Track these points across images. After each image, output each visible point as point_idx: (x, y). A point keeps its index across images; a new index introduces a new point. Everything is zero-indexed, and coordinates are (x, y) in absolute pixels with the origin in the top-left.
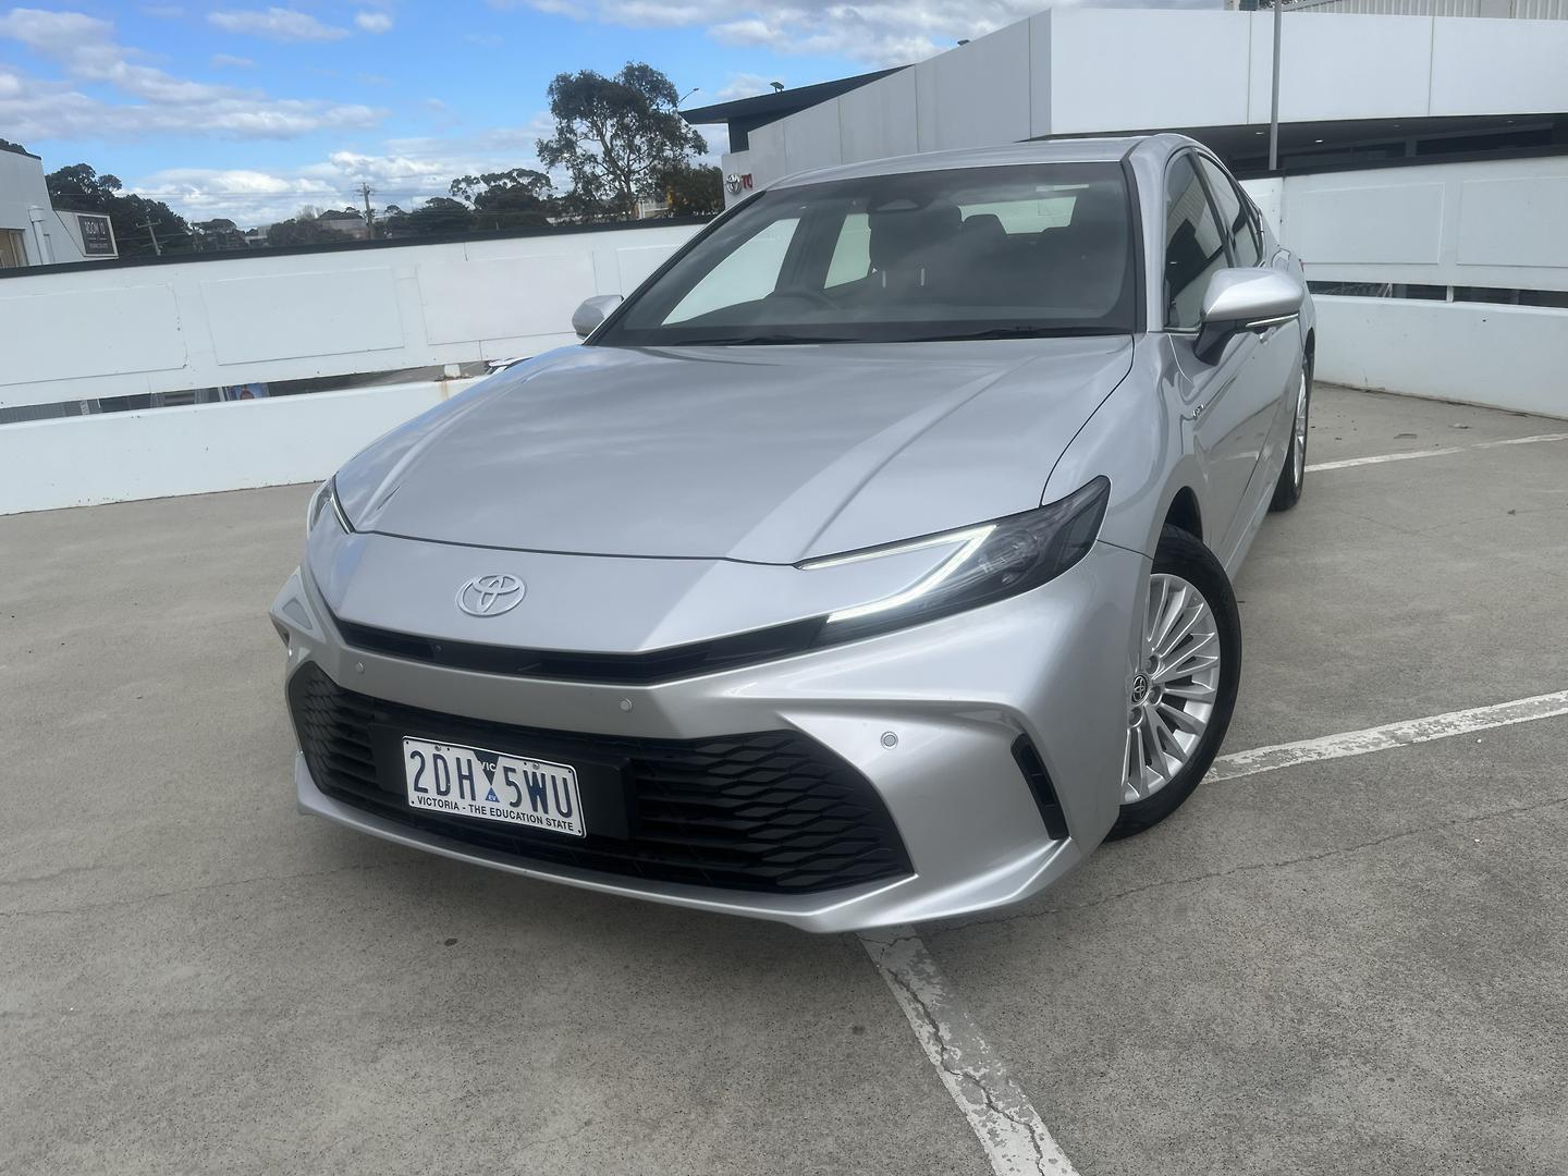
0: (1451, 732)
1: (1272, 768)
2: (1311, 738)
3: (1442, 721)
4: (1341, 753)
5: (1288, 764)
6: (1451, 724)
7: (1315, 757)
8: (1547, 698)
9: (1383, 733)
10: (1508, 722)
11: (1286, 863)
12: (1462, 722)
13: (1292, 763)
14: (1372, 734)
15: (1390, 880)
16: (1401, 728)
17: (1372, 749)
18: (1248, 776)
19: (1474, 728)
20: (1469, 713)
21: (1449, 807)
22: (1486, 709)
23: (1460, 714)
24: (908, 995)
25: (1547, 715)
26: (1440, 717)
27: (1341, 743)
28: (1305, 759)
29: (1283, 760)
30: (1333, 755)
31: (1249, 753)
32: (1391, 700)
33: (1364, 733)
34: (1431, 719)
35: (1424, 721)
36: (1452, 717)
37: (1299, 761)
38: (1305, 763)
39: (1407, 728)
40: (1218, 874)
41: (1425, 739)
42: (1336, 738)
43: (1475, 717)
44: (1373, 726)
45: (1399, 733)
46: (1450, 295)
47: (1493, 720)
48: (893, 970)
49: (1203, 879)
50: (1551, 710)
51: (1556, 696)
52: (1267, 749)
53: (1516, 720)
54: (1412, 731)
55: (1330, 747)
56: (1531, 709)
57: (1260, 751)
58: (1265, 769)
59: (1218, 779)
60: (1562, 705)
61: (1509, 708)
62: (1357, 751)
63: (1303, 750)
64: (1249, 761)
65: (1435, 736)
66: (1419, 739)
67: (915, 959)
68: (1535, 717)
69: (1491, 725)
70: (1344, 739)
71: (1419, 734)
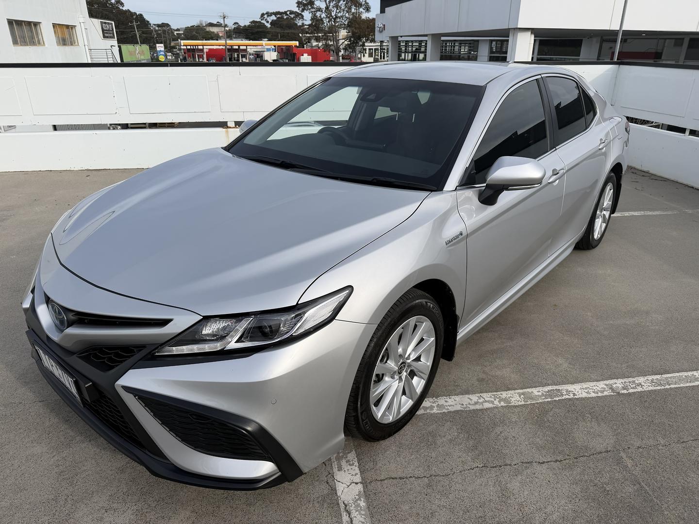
0: (639, 389)
1: (550, 400)
2: (572, 383)
3: (637, 382)
4: (584, 395)
5: (557, 399)
6: (640, 385)
7: (572, 396)
8: (690, 374)
9: (606, 385)
10: (667, 387)
11: (543, 463)
12: (645, 383)
13: (560, 398)
14: (601, 385)
15: (591, 481)
16: (616, 383)
17: (600, 394)
18: (537, 403)
19: (650, 388)
20: (650, 378)
21: (628, 438)
22: (658, 377)
23: (646, 378)
24: (348, 519)
25: (688, 385)
26: (635, 379)
27: (586, 388)
28: (567, 397)
29: (555, 396)
30: (581, 396)
31: (541, 389)
32: (614, 364)
33: (597, 383)
34: (631, 379)
35: (626, 380)
36: (641, 380)
37: (563, 398)
38: (566, 399)
39: (618, 383)
40: (510, 465)
41: (625, 392)
42: (585, 385)
43: (652, 381)
44: (603, 380)
45: (614, 386)
46: (687, 132)
47: (661, 385)
48: (346, 502)
49: (503, 467)
50: (690, 382)
51: (695, 373)
52: (550, 388)
53: (672, 386)
54: (620, 386)
55: (579, 390)
56: (681, 380)
57: (547, 389)
58: (546, 400)
59: (523, 403)
60: (696, 379)
61: (670, 378)
62: (593, 395)
63: (567, 391)
64: (540, 394)
65: (631, 391)
66: (623, 392)
67: (357, 497)
68: (682, 385)
69: (659, 388)
70: (588, 386)
71: (624, 388)
